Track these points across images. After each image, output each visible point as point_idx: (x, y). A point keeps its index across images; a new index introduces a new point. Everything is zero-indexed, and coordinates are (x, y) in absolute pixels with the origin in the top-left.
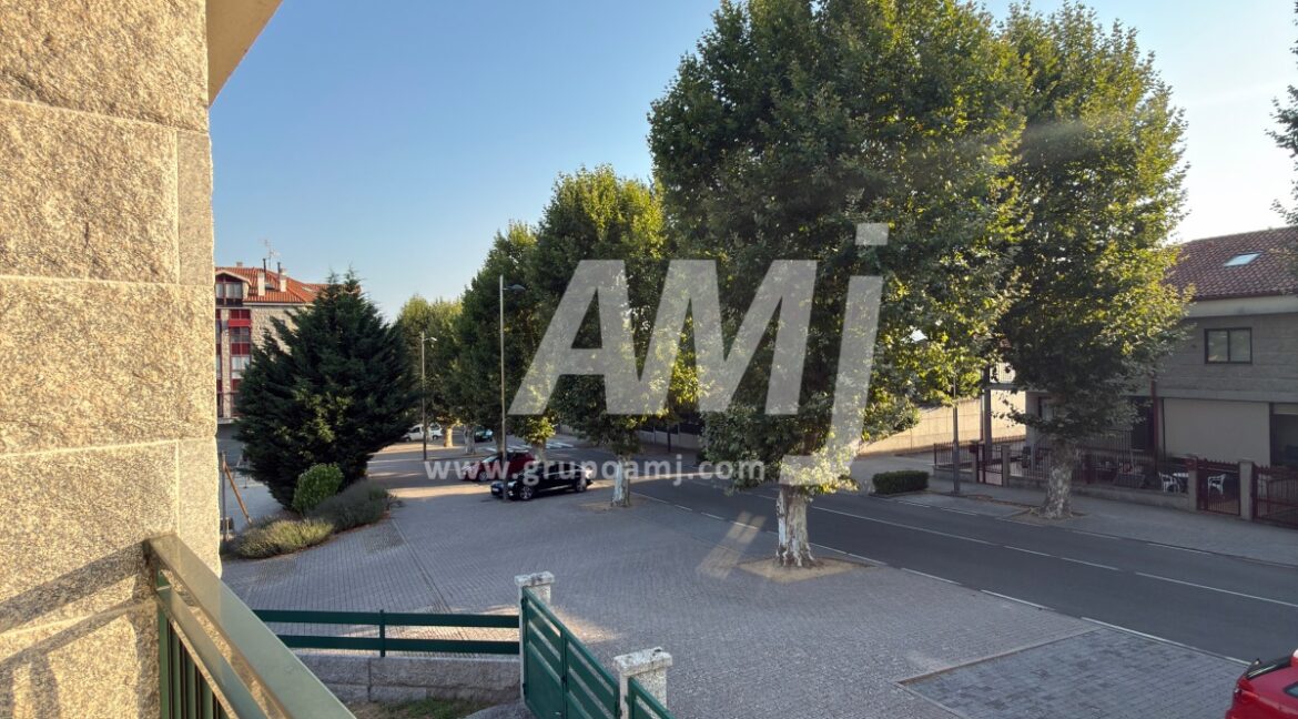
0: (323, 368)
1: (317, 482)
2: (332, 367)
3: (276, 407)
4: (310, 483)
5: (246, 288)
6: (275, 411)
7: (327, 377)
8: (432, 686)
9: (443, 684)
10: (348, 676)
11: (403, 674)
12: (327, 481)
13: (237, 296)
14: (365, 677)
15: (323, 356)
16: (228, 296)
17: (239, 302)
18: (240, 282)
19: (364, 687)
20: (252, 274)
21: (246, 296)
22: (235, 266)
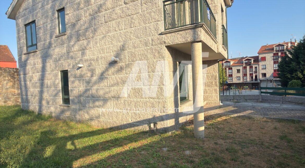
0: (299, 59)
1: (294, 84)
2: (302, 59)
3: (287, 69)
4: (292, 84)
5: (285, 47)
6: (286, 70)
7: (301, 61)
8: (296, 103)
9: (299, 102)
10: (278, 99)
11: (289, 100)
12: (296, 84)
13: (282, 49)
14: (282, 100)
15: (300, 56)
16: (280, 49)
17: (283, 50)
18: (284, 45)
19: (282, 102)
20: (287, 43)
21: (285, 49)
22: (283, 42)
